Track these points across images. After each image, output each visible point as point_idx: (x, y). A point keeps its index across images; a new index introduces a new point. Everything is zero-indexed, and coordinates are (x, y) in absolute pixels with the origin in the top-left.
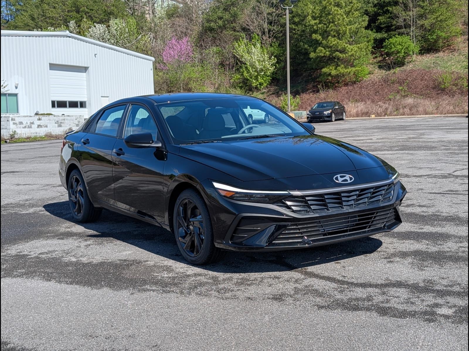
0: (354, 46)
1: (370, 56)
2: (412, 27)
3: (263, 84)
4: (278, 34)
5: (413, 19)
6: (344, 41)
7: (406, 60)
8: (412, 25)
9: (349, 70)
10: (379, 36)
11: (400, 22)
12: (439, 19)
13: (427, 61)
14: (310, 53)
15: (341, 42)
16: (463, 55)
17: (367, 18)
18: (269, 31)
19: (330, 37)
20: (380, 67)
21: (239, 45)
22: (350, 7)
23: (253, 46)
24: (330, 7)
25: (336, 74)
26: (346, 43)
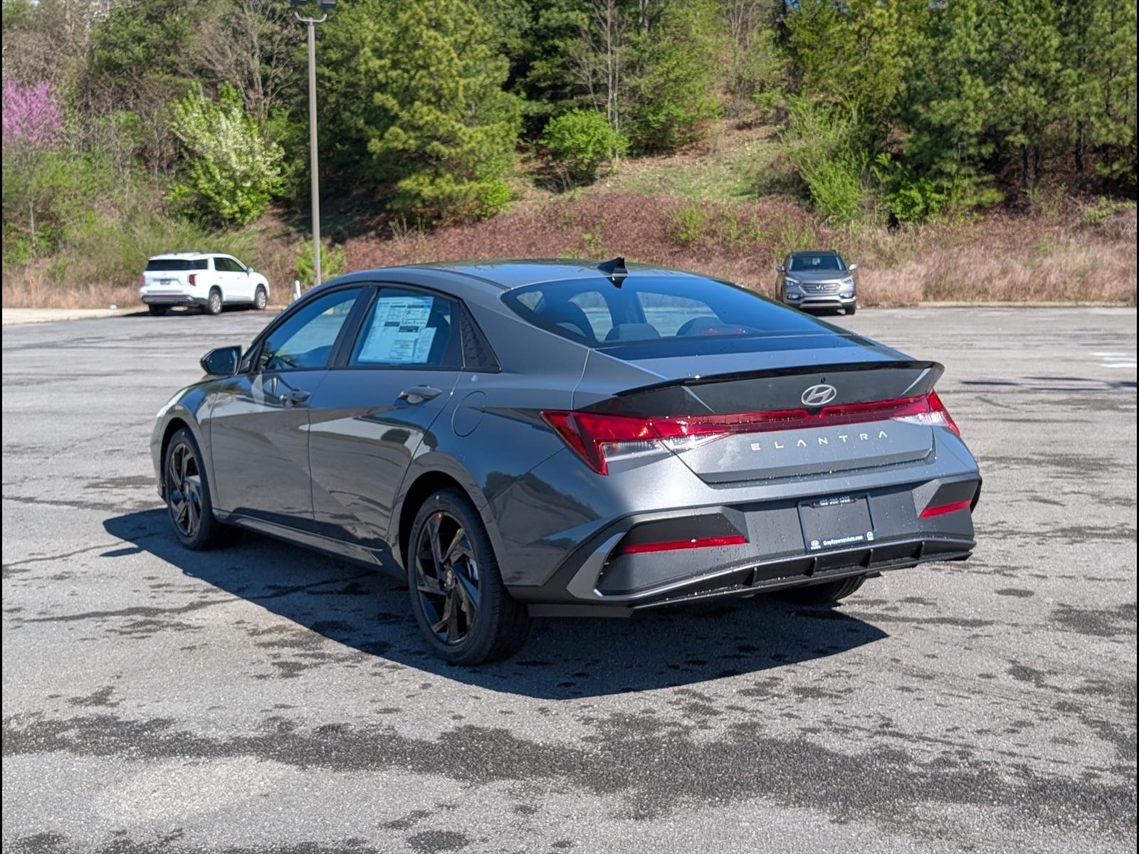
0: (475, 129)
1: (516, 157)
2: (610, 91)
3: (249, 211)
4: (289, 87)
5: (614, 71)
6: (451, 114)
7: (598, 171)
8: (610, 85)
9: (464, 188)
10: (534, 108)
11: (585, 78)
12: (672, 76)
13: (645, 174)
14: (369, 141)
15: (444, 116)
16: (725, 165)
17: (505, 63)
18: (265, 79)
19: (417, 104)
20: (539, 184)
21: (187, 111)
22: (467, 33)
23: (222, 115)
24: (417, 30)
25: (431, 194)
26: (457, 121)
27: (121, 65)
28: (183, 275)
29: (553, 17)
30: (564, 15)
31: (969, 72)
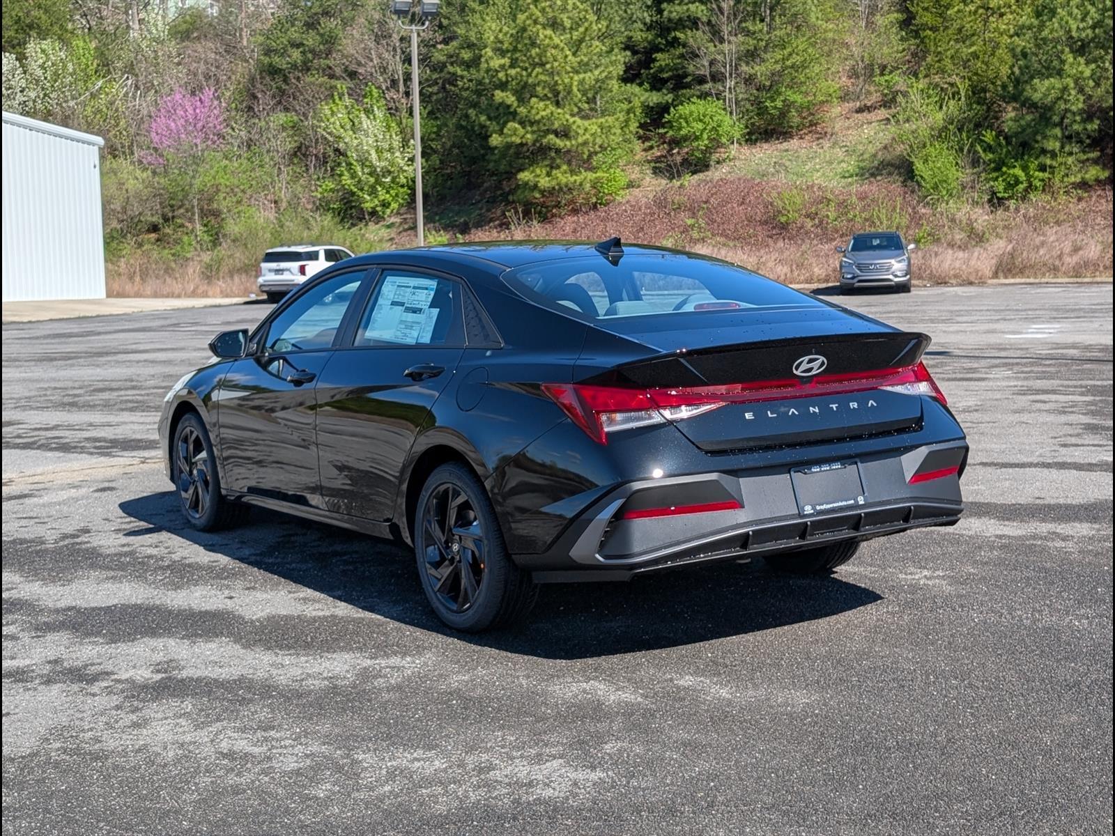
0: (590, 122)
1: (638, 146)
2: (728, 80)
3: (390, 204)
4: (429, 86)
5: (731, 61)
6: (567, 108)
7: (714, 157)
8: (728, 75)
9: (578, 179)
10: (655, 98)
11: (702, 67)
12: (789, 63)
13: (761, 159)
14: (490, 136)
15: (560, 111)
16: (841, 148)
17: (622, 58)
18: (407, 79)
19: (534, 100)
20: (656, 171)
21: (333, 114)
22: (582, 30)
23: (363, 115)
24: (534, 30)
25: (547, 185)
26: (572, 115)
27: (281, 70)
28: (295, 265)
29: (673, 11)
30: (685, 8)
31: (1072, 51)
